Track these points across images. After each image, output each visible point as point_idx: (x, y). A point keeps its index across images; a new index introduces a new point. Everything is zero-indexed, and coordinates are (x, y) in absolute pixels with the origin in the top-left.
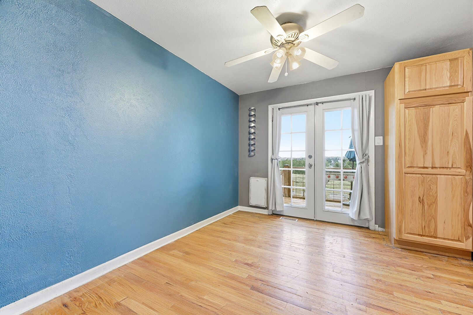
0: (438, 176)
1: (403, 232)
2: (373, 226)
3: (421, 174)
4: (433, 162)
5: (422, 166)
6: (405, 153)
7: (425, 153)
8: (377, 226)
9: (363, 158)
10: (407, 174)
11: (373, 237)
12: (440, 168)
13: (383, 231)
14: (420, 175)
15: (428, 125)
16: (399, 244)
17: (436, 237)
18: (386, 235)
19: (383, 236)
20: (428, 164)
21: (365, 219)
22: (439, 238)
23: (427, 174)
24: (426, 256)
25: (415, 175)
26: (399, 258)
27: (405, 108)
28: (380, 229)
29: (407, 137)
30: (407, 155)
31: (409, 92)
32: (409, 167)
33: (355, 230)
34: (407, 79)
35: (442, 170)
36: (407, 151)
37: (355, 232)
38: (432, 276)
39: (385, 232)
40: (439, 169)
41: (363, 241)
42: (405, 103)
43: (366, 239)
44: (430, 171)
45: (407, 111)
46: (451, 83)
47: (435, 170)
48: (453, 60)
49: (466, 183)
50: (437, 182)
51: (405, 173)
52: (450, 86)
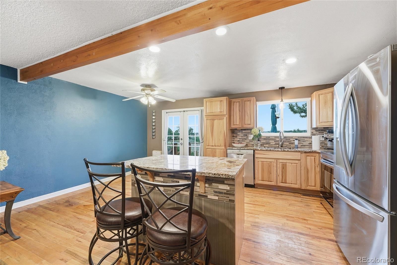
0: (217, 149)
5: (212, 145)
6: (207, 140)
7: (213, 140)
10: (207, 149)
14: (211, 149)
15: (214, 128)
20: (214, 145)
23: (213, 149)
25: (209, 149)
29: (207, 133)
31: (208, 112)
32: (208, 146)
34: (207, 107)
35: (218, 147)
42: (206, 118)
44: (214, 147)
46: (220, 111)
47: (216, 147)
48: (221, 101)
49: (224, 152)
50: (216, 152)
51: (207, 148)
52: (220, 112)
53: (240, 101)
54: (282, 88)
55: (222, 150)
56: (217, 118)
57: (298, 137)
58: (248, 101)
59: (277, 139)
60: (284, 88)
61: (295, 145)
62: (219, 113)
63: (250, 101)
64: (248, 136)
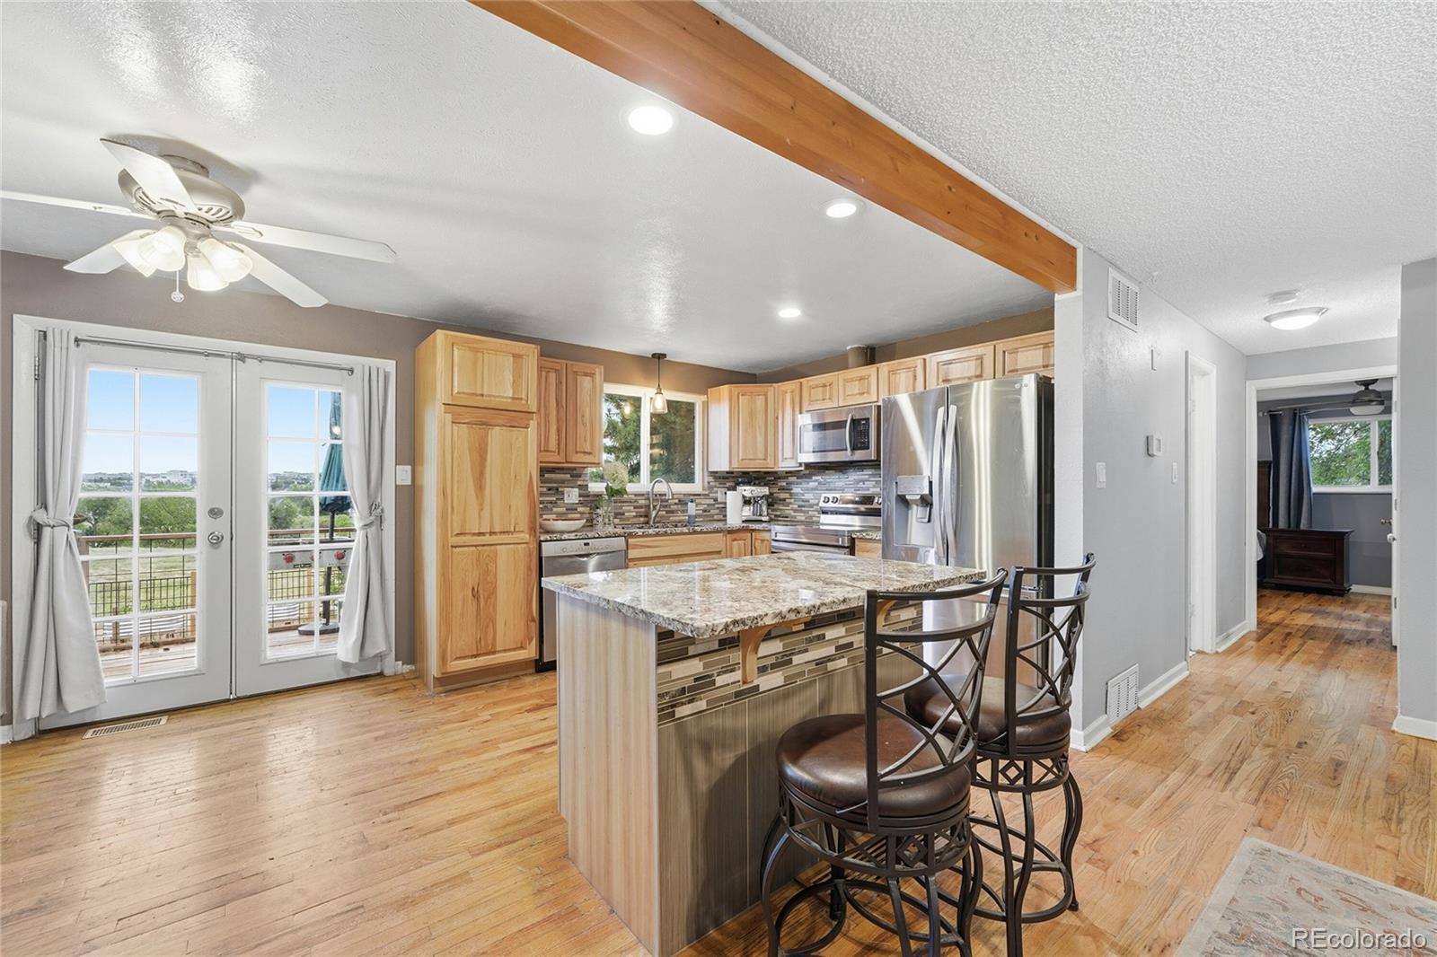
0: (498, 547)
1: (449, 658)
2: (393, 666)
3: (476, 546)
4: (492, 525)
5: (477, 531)
6: (452, 508)
7: (481, 509)
8: (400, 662)
9: (371, 513)
10: (455, 547)
11: (395, 690)
12: (501, 533)
13: (411, 671)
14: (474, 548)
15: (485, 459)
16: (441, 686)
17: (494, 653)
18: (419, 676)
19: (412, 681)
20: (486, 529)
21: (375, 656)
22: (499, 652)
23: (484, 545)
24: (481, 689)
25: (466, 548)
26: (442, 710)
27: (453, 422)
28: (407, 668)
29: (456, 478)
30: (455, 511)
31: (458, 393)
32: (458, 535)
33: (354, 687)
34: (456, 369)
35: (503, 536)
36: (455, 505)
37: (353, 693)
38: (489, 717)
39: (416, 671)
40: (499, 536)
41: (374, 706)
42: (453, 414)
43: (380, 699)
44: (487, 539)
45: (455, 428)
46: (514, 393)
47: (494, 537)
48: (517, 357)
49: (530, 555)
50: (496, 557)
51: (452, 547)
52: (513, 398)
53: (562, 368)
54: (659, 357)
55: (519, 546)
56: (501, 422)
57: (685, 495)
58: (586, 375)
59: (640, 502)
60: (664, 355)
61: (689, 516)
62: (510, 400)
63: (592, 375)
64: (563, 493)
